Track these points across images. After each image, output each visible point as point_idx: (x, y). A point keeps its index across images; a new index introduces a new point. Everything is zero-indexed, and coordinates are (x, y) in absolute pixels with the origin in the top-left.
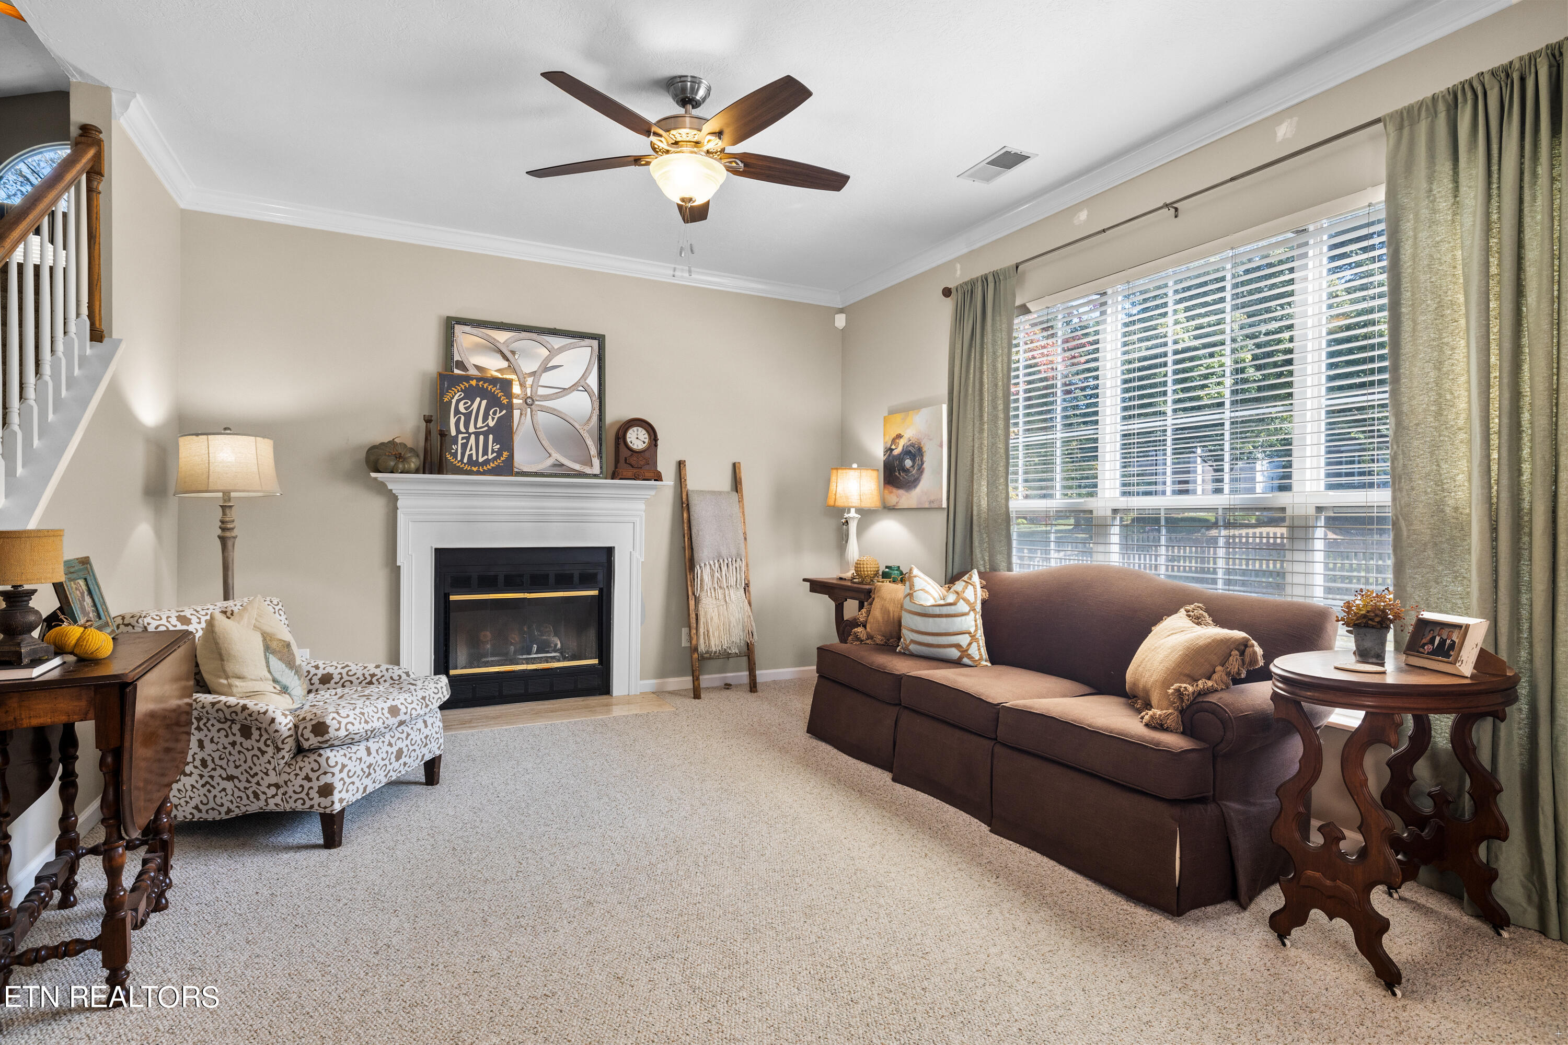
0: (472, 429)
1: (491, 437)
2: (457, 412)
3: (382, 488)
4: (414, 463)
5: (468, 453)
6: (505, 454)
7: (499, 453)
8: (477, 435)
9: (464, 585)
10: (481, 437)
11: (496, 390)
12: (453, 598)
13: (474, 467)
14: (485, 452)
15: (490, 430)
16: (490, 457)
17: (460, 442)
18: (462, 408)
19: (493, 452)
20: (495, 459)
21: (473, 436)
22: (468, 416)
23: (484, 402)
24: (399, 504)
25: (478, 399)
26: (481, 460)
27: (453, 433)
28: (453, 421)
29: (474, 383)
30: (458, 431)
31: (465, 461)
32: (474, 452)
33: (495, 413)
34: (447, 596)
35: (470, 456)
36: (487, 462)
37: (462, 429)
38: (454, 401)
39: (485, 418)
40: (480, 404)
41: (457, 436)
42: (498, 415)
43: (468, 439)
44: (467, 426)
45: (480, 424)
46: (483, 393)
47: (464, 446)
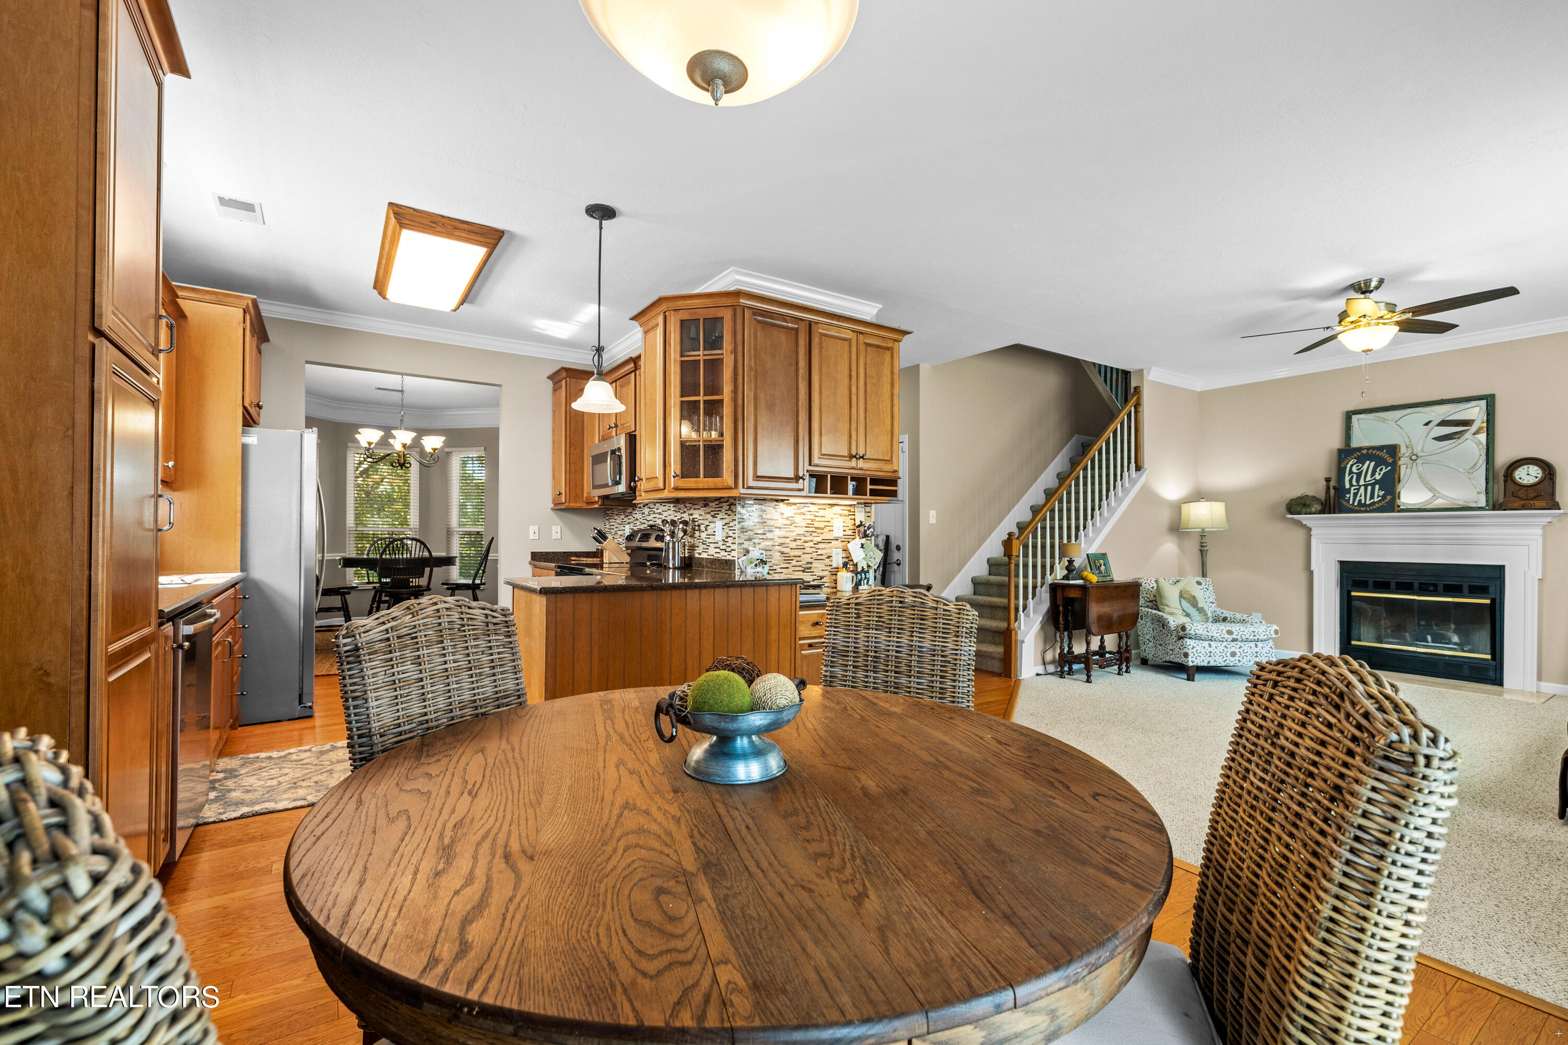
0: (1362, 482)
1: (1377, 487)
2: (1351, 472)
3: (1299, 523)
4: (1318, 507)
5: (1358, 498)
6: (1389, 497)
7: (1384, 497)
8: (1366, 486)
9: (1363, 586)
10: (1369, 488)
11: (1383, 454)
12: (1353, 594)
13: (1362, 508)
14: (1372, 497)
15: (1377, 482)
16: (1376, 500)
17: (1352, 492)
18: (1354, 469)
19: (1378, 496)
20: (1380, 501)
21: (1362, 488)
22: (1359, 475)
23: (1373, 464)
24: (1312, 533)
25: (1368, 462)
26: (1368, 502)
27: (1347, 486)
28: (1347, 478)
29: (1365, 452)
30: (1351, 485)
31: (1356, 504)
32: (1363, 498)
33: (1381, 470)
34: (1349, 592)
35: (1360, 501)
36: (1374, 503)
37: (1354, 483)
38: (1349, 466)
39: (1373, 474)
40: (1369, 465)
41: (1350, 489)
42: (1384, 471)
43: (1358, 489)
44: (1358, 481)
45: (1368, 478)
46: (1371, 457)
47: (1355, 495)
